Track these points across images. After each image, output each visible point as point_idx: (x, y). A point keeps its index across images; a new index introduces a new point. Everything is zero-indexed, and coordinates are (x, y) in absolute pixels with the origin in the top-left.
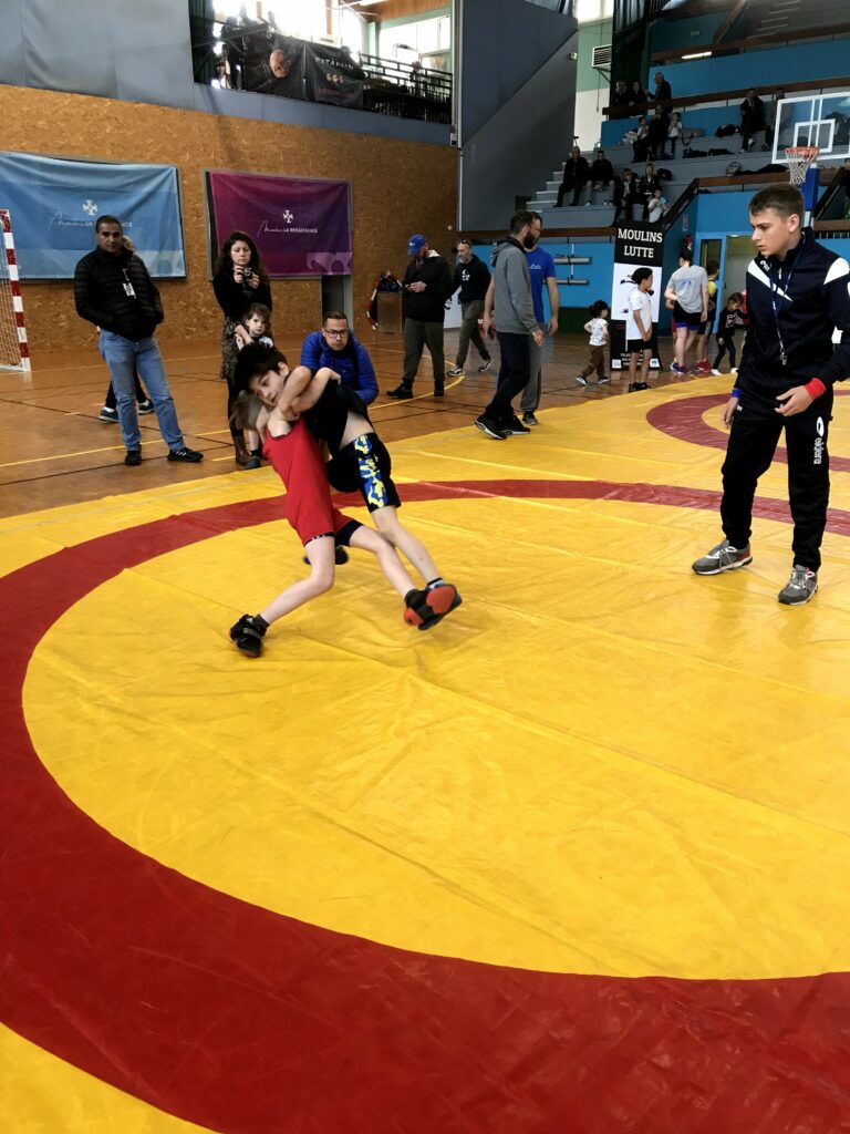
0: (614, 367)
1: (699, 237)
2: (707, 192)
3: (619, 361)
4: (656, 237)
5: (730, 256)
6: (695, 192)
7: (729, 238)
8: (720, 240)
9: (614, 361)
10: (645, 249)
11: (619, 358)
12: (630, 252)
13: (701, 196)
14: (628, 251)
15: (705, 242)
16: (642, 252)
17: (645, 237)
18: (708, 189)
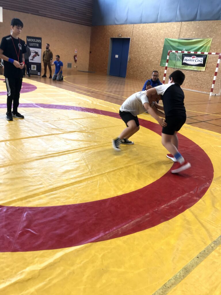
4: (39, 41)
10: (36, 44)
12: (32, 45)
14: (31, 44)
16: (35, 45)
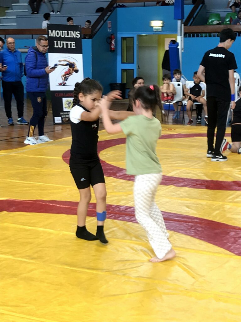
0: (56, 122)
1: (120, 35)
2: (123, 6)
3: (60, 118)
4: (76, 34)
5: (140, 47)
6: (115, 6)
7: (139, 36)
8: (133, 37)
9: (55, 118)
11: (60, 116)
13: (118, 9)
14: (57, 45)
15: (124, 39)
17: (68, 34)
18: (124, 4)
